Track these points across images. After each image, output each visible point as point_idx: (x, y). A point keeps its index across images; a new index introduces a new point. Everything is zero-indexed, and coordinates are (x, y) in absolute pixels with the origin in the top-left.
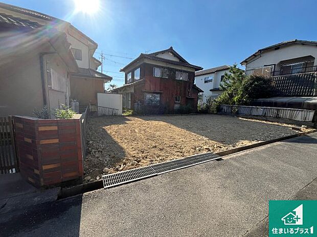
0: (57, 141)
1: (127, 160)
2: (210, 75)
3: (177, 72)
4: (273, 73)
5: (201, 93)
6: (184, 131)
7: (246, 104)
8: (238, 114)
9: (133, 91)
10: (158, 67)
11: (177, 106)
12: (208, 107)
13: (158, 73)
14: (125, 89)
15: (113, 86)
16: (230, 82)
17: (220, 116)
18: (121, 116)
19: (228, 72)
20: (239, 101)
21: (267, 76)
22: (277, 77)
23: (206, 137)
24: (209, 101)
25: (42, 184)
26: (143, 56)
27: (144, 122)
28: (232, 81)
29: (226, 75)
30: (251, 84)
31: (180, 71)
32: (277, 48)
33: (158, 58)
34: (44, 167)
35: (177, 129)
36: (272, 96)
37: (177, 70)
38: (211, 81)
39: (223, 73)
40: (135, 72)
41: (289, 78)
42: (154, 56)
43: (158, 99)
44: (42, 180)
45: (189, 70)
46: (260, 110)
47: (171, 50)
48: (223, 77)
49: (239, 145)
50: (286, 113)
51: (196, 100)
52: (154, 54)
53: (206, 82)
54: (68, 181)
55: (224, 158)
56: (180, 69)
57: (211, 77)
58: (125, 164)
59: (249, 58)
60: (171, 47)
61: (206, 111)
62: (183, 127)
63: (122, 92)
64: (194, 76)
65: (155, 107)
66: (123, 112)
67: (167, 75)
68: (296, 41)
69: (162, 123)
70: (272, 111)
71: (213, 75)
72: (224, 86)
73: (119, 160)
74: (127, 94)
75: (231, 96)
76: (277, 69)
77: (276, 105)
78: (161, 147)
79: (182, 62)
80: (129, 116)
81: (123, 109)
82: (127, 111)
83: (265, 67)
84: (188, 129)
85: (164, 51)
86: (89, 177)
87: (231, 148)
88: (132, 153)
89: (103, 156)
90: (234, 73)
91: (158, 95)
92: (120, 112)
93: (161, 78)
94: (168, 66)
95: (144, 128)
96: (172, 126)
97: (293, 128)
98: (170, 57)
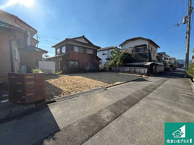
0: (34, 83)
1: (64, 93)
2: (105, 51)
3: (87, 49)
4: (133, 51)
5: (101, 61)
6: (91, 80)
7: (122, 66)
8: (119, 71)
9: (61, 59)
10: (76, 46)
11: (88, 68)
12: (104, 68)
13: (76, 50)
14: (56, 59)
15: (47, 56)
16: (114, 55)
17: (110, 73)
18: (55, 74)
19: (113, 50)
20: (119, 65)
21: (130, 53)
22: (134, 53)
23: (102, 82)
24: (105, 65)
25: (27, 102)
26: (67, 40)
27: (70, 77)
28: (115, 55)
29: (113, 51)
30: (124, 56)
31: (89, 48)
32: (133, 40)
33: (76, 41)
34: (28, 95)
35: (88, 79)
36: (133, 62)
37: (87, 48)
38: (106, 54)
39: (111, 50)
40: (63, 48)
41: (139, 54)
42: (74, 40)
43: (77, 64)
44: (26, 101)
45: (94, 48)
46: (128, 69)
47: (83, 37)
48: (111, 52)
49: (116, 84)
50: (138, 70)
51: (98, 64)
52: (73, 38)
53: (103, 55)
54: (38, 101)
55: (108, 89)
56: (89, 47)
57: (106, 52)
58: (63, 94)
59: (122, 43)
60: (84, 36)
61: (104, 70)
62: (91, 78)
63: (54, 60)
64: (97, 51)
65: (76, 68)
66: (56, 72)
67: (82, 50)
68: (140, 37)
69: (80, 77)
70: (133, 69)
71: (107, 51)
72: (112, 57)
73: (60, 93)
74: (57, 61)
75: (115, 62)
76: (134, 49)
77: (134, 66)
78: (80, 87)
79: (90, 44)
80: (60, 74)
81: (56, 70)
82: (58, 71)
83: (129, 48)
84: (94, 79)
85: (80, 37)
86: (48, 100)
87: (112, 85)
88: (66, 90)
89: (51, 92)
90: (116, 50)
91: (77, 62)
92: (54, 72)
93: (78, 52)
94: (82, 46)
95: (71, 80)
96: (86, 78)
97: (140, 76)
98: (83, 41)
